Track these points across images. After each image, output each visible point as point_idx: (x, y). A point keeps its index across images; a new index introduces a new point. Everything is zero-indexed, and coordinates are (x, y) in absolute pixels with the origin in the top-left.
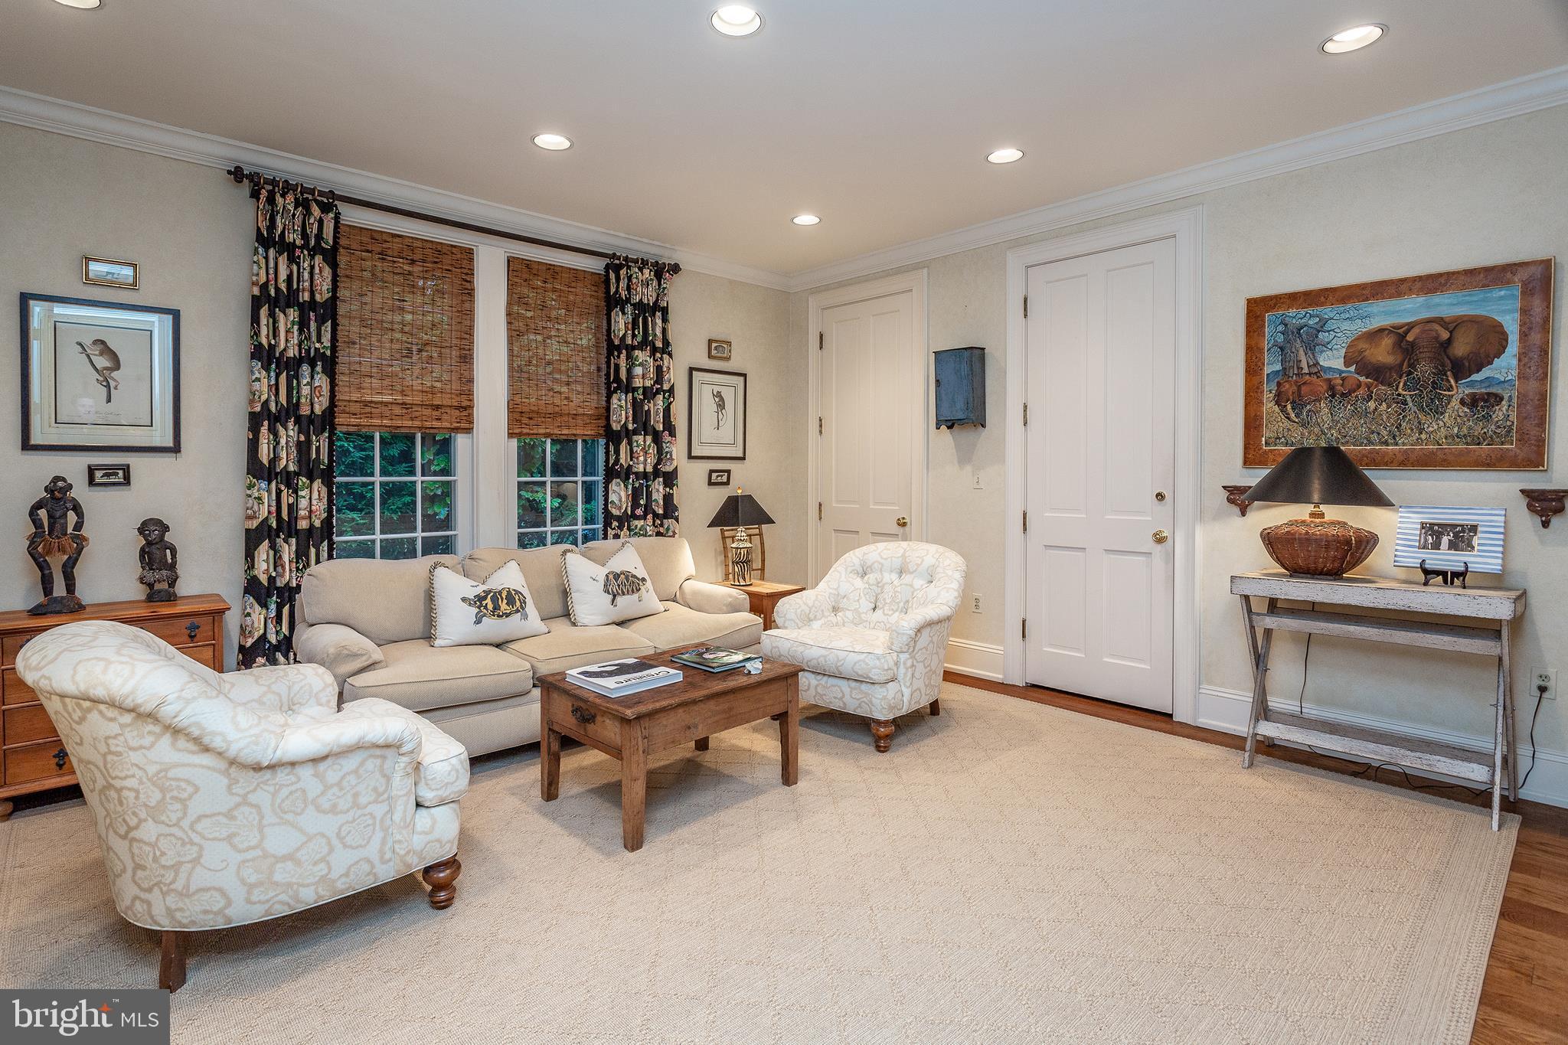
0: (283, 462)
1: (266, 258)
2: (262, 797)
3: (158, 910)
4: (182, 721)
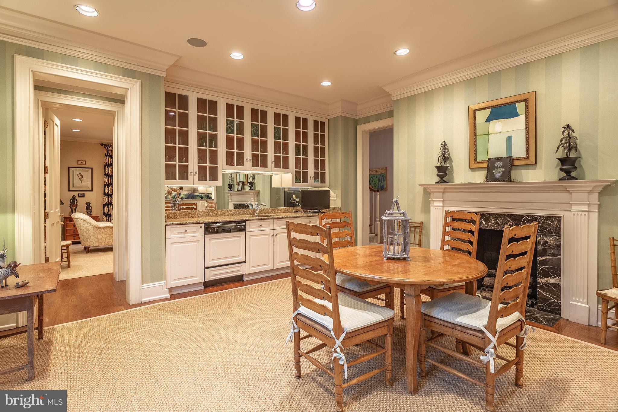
0: (109, 193)
1: (107, 158)
2: (97, 231)
3: (86, 244)
4: (88, 221)
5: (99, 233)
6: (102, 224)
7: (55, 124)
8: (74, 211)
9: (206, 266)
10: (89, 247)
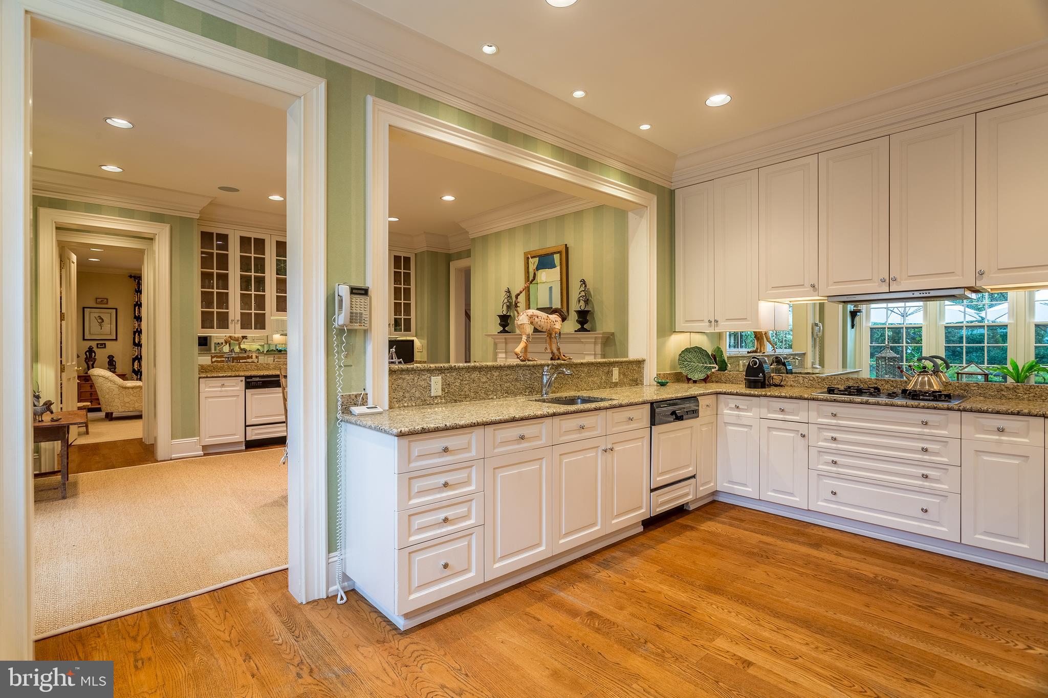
4: (112, 380)
5: (126, 395)
6: (129, 384)
7: (71, 262)
8: (91, 366)
9: (247, 424)
10: (112, 413)
